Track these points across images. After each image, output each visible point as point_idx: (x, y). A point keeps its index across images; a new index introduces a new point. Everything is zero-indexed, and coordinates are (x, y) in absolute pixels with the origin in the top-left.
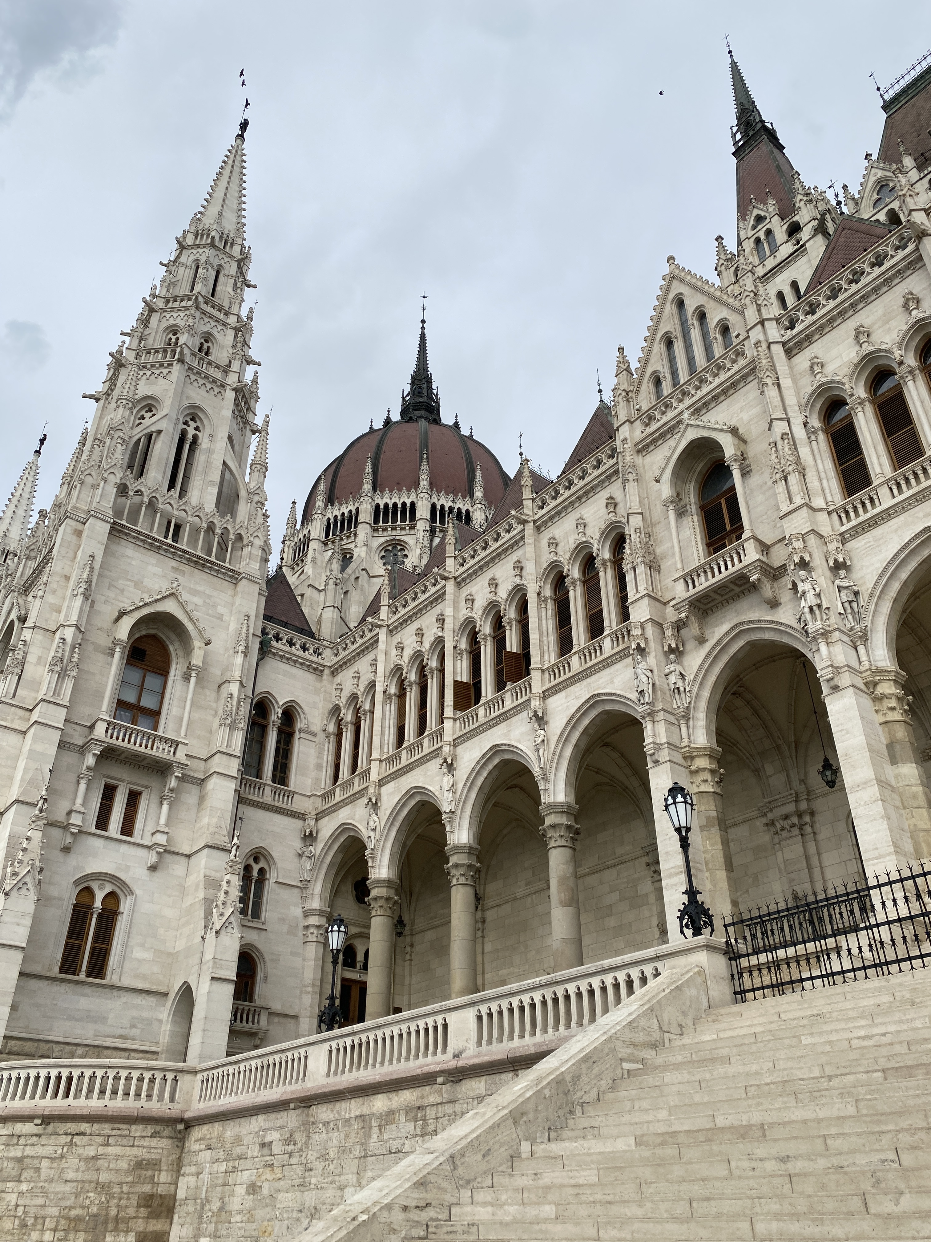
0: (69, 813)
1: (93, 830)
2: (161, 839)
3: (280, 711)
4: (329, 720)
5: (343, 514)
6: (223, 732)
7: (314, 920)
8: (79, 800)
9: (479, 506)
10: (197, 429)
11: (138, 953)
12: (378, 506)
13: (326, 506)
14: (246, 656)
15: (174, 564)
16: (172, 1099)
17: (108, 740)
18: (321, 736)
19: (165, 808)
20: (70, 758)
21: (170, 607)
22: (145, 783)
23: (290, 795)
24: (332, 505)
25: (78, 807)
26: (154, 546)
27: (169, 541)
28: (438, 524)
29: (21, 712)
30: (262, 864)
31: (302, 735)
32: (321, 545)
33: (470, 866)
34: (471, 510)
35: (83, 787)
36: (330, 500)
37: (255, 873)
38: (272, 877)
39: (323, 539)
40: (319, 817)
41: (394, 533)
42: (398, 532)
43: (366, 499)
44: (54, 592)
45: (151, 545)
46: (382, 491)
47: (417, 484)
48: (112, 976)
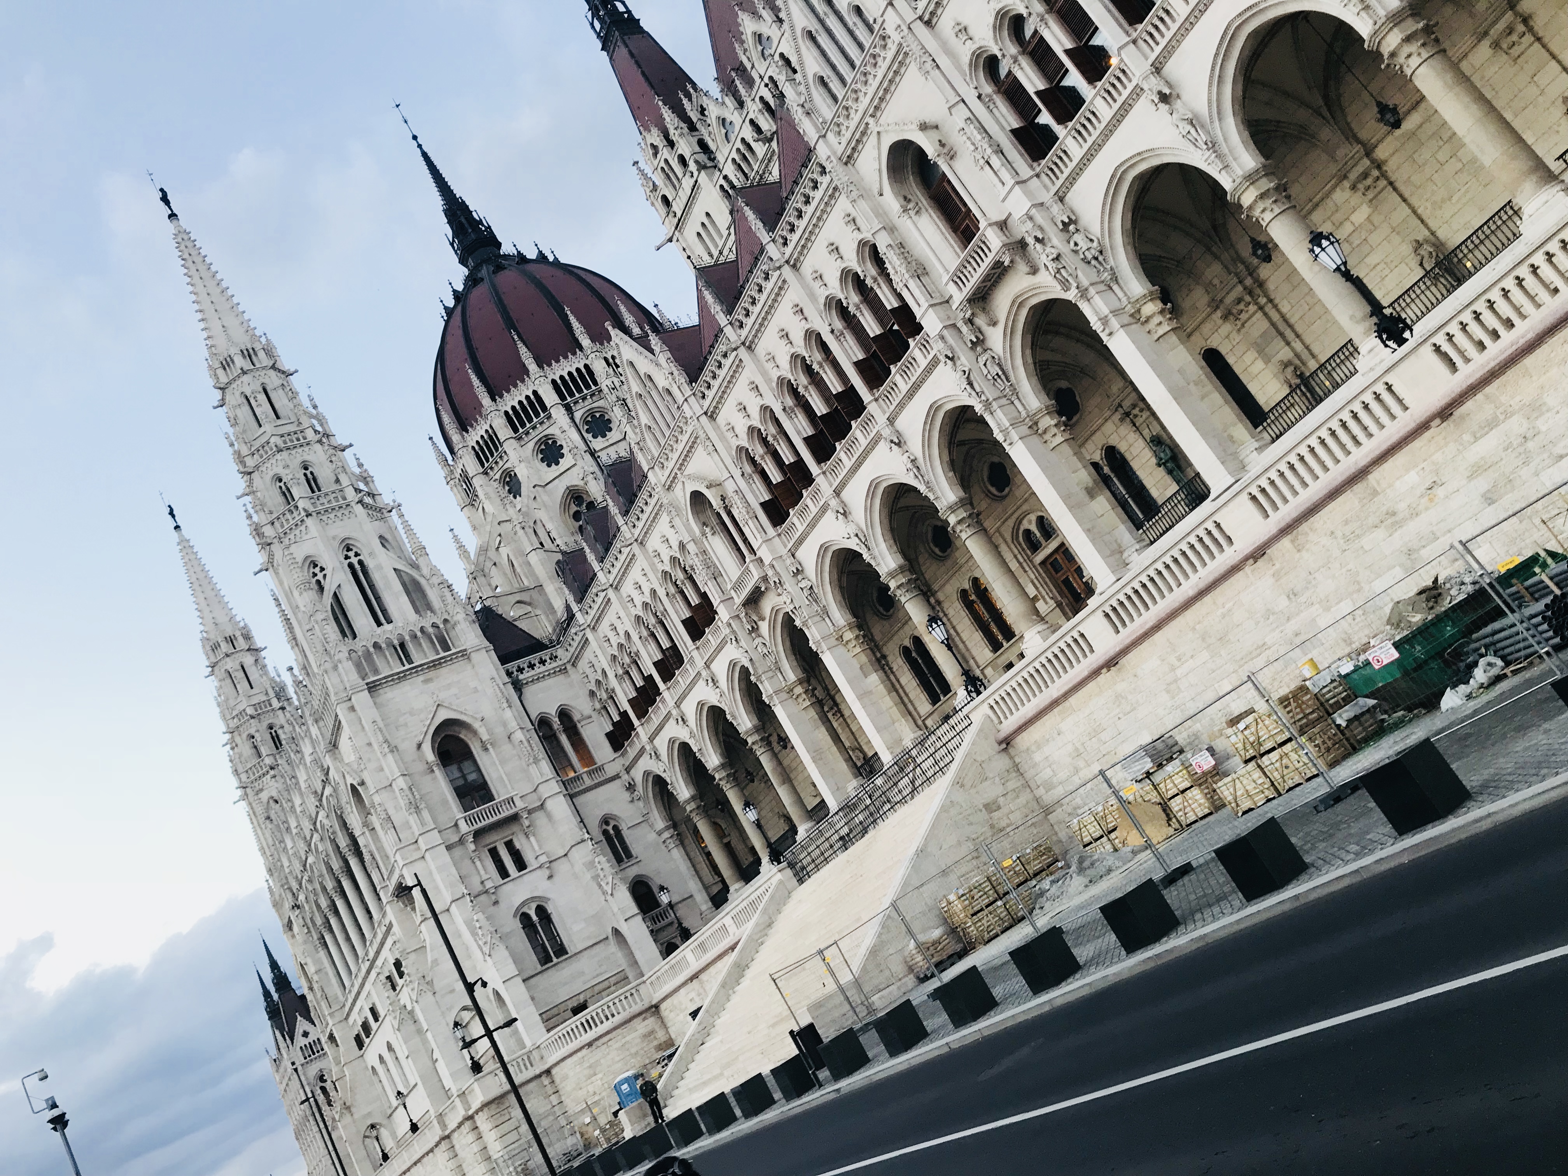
0: (482, 883)
1: (502, 882)
2: (543, 859)
3: (557, 719)
4: (592, 700)
5: (482, 437)
6: (533, 769)
7: (666, 835)
8: (482, 872)
9: (593, 355)
10: (357, 555)
11: (576, 928)
12: (506, 413)
13: (463, 436)
14: (510, 706)
15: (421, 678)
16: (642, 1000)
17: (472, 828)
18: (595, 715)
19: (532, 839)
20: (458, 852)
21: (444, 715)
22: (510, 832)
23: (601, 769)
24: (467, 431)
25: (485, 877)
26: (401, 677)
27: (407, 666)
28: (569, 399)
29: (412, 847)
30: (612, 823)
31: (583, 723)
32: (483, 476)
33: (728, 775)
34: (587, 362)
35: (478, 863)
36: (464, 426)
37: (612, 832)
38: (623, 827)
39: (482, 470)
40: (628, 770)
41: (537, 432)
42: (540, 428)
43: (492, 414)
44: (369, 760)
45: (399, 678)
46: (501, 397)
47: (527, 372)
48: (571, 949)
